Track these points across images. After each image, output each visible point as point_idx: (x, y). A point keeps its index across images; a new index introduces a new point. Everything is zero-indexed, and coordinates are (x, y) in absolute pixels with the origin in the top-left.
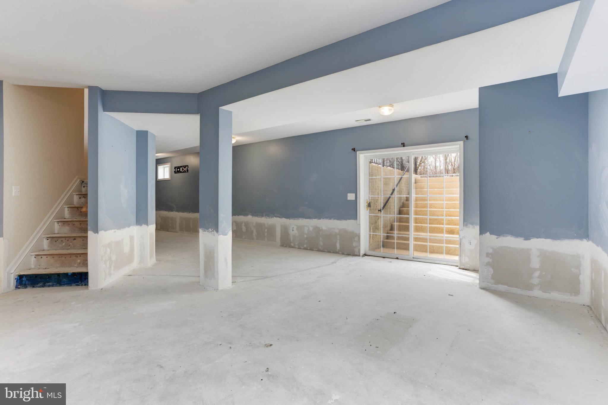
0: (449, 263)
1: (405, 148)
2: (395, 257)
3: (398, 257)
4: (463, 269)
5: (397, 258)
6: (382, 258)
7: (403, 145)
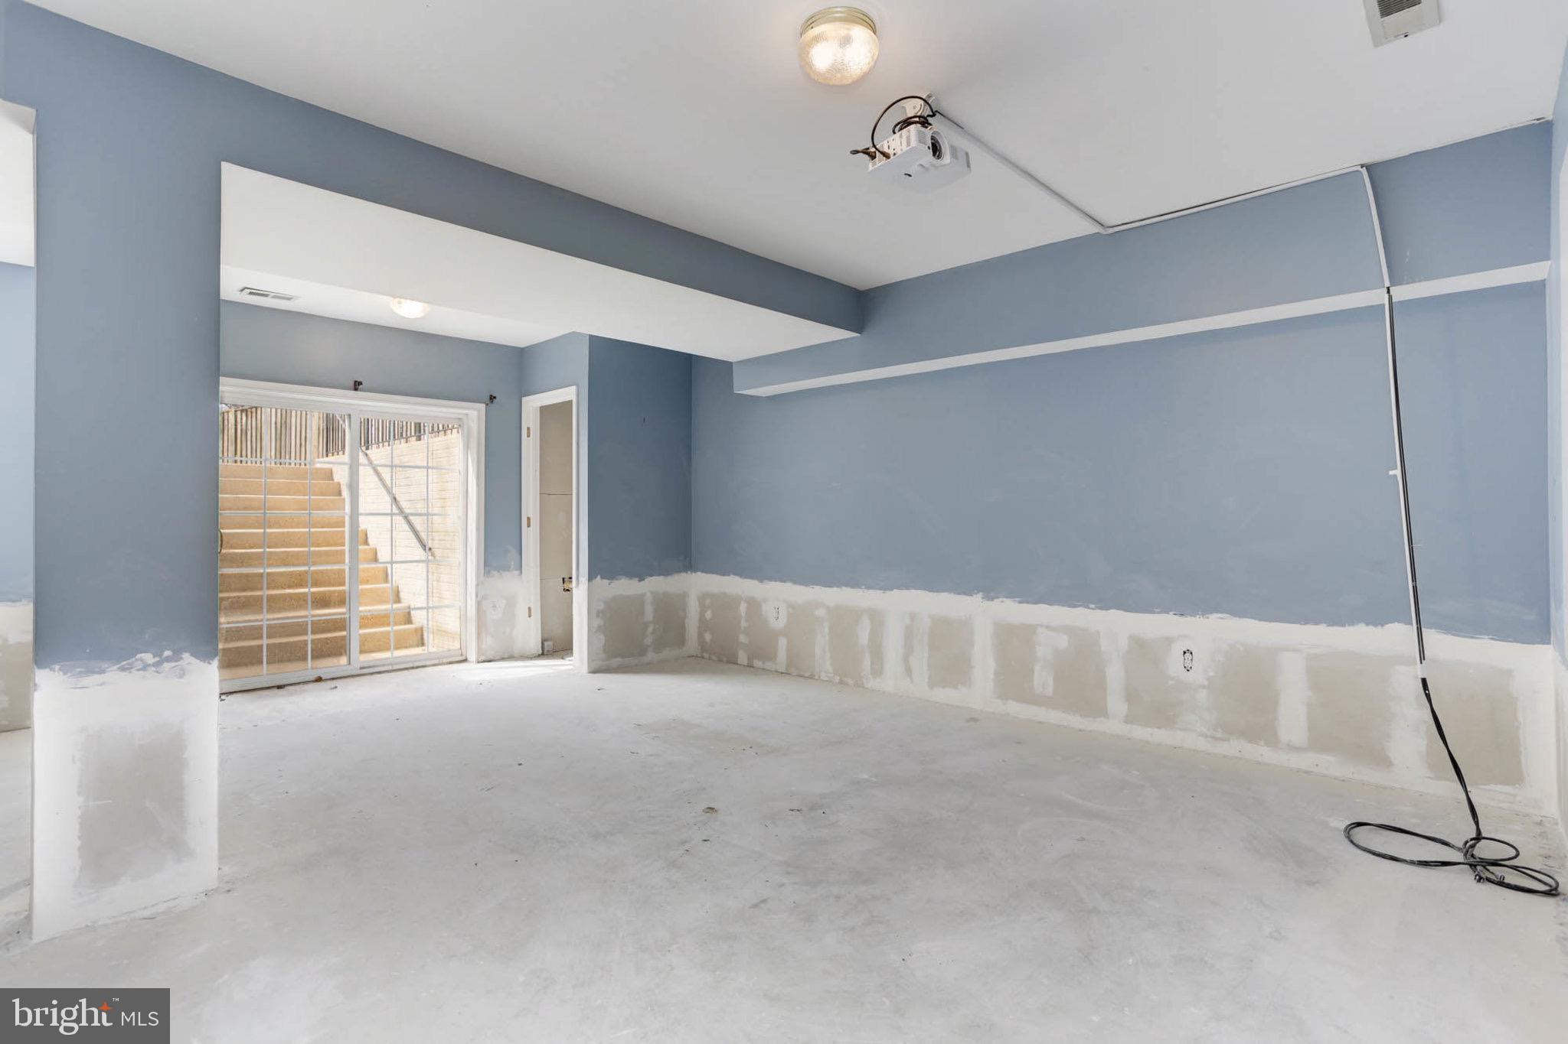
0: (445, 661)
1: (359, 393)
2: (312, 678)
3: (322, 676)
4: (484, 661)
5: (319, 680)
6: (276, 691)
7: (357, 386)
